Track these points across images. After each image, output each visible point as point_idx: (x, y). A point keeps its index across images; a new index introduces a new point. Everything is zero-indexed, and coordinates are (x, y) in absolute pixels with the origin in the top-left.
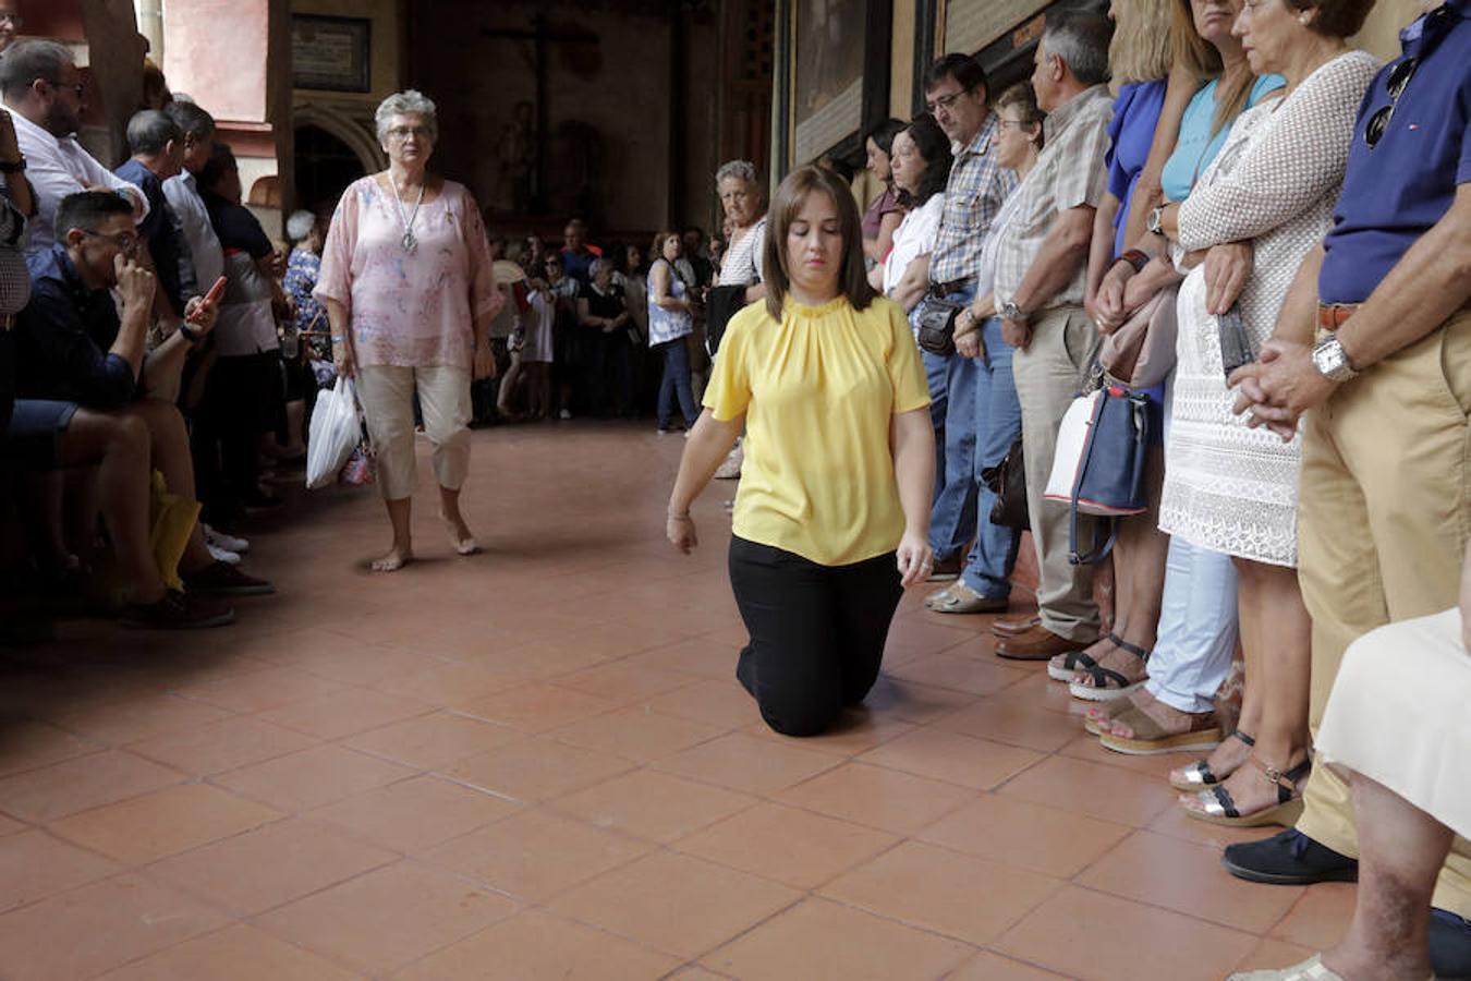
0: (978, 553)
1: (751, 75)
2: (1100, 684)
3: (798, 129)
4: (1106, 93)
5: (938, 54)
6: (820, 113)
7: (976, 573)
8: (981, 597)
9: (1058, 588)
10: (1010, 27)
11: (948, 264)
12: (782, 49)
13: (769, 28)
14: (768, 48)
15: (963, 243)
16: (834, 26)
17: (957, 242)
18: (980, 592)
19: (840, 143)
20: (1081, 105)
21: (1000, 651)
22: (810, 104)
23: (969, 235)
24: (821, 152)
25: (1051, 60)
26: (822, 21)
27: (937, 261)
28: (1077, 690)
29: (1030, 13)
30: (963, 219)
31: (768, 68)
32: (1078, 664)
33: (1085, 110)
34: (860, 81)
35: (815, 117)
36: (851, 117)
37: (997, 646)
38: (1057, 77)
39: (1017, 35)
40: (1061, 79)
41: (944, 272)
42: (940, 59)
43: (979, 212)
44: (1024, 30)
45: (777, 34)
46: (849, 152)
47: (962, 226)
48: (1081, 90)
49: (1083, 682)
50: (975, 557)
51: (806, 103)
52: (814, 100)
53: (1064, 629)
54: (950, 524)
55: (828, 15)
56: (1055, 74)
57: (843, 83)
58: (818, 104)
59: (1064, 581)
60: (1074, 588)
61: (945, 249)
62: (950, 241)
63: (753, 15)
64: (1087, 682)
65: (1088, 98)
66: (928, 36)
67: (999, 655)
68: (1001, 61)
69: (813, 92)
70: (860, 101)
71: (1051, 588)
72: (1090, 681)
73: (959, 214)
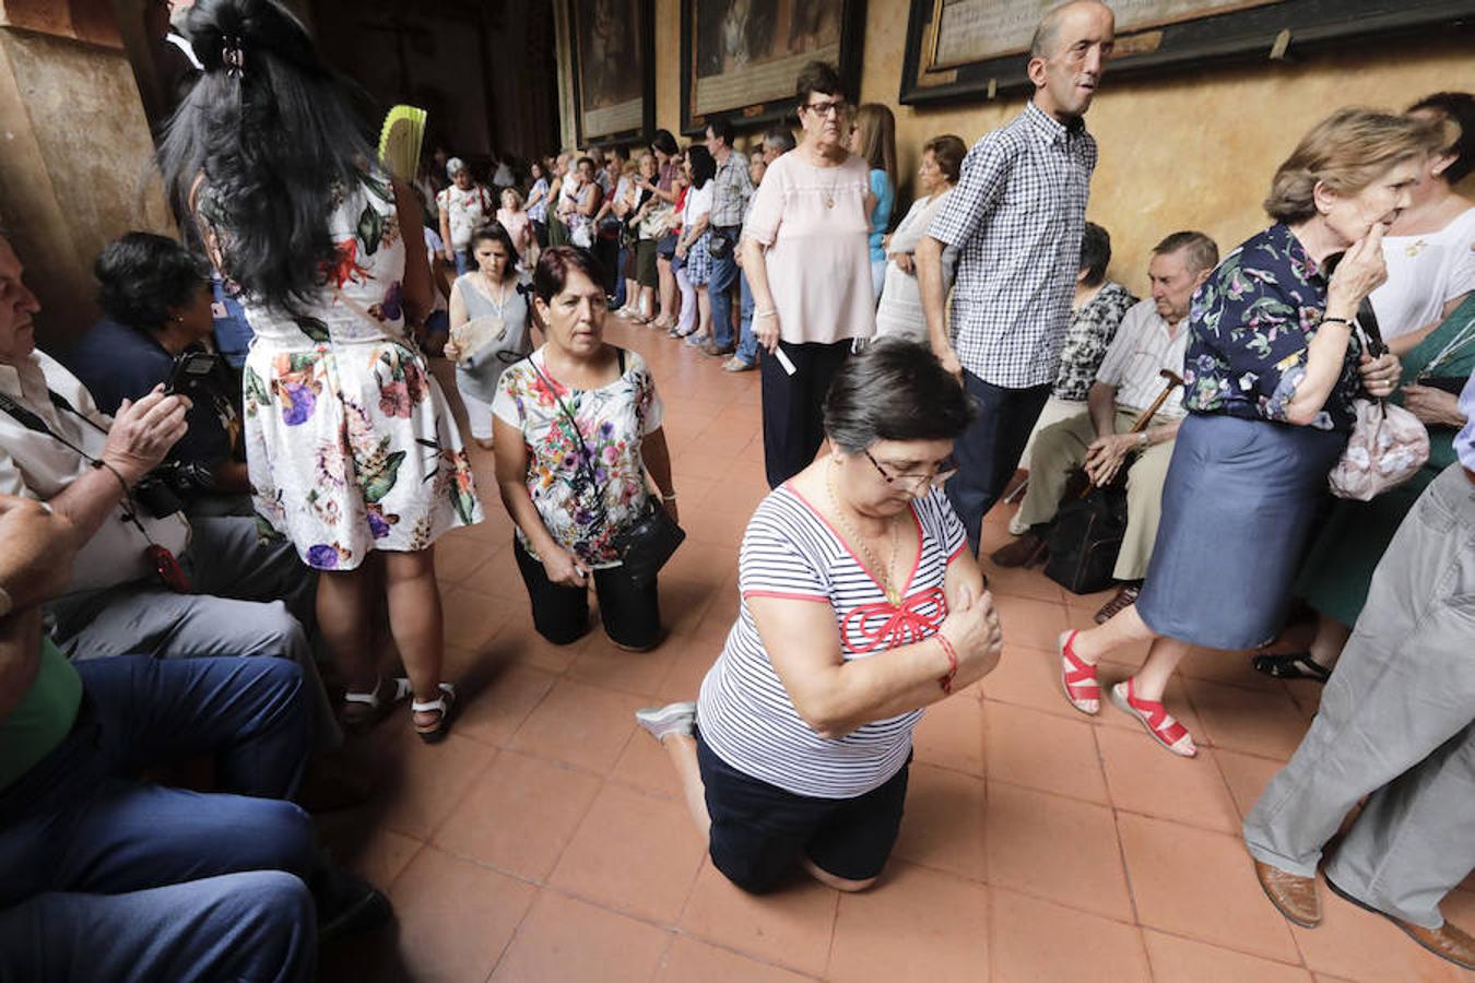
3: (588, 115)
6: (602, 111)
8: (746, 364)
10: (742, 105)
16: (612, 64)
17: (723, 207)
19: (624, 132)
22: (598, 103)
23: (729, 203)
24: (607, 133)
26: (603, 61)
27: (714, 216)
36: (629, 119)
41: (718, 221)
44: (750, 109)
55: (606, 57)
57: (622, 98)
58: (601, 105)
62: (719, 205)
70: (640, 116)
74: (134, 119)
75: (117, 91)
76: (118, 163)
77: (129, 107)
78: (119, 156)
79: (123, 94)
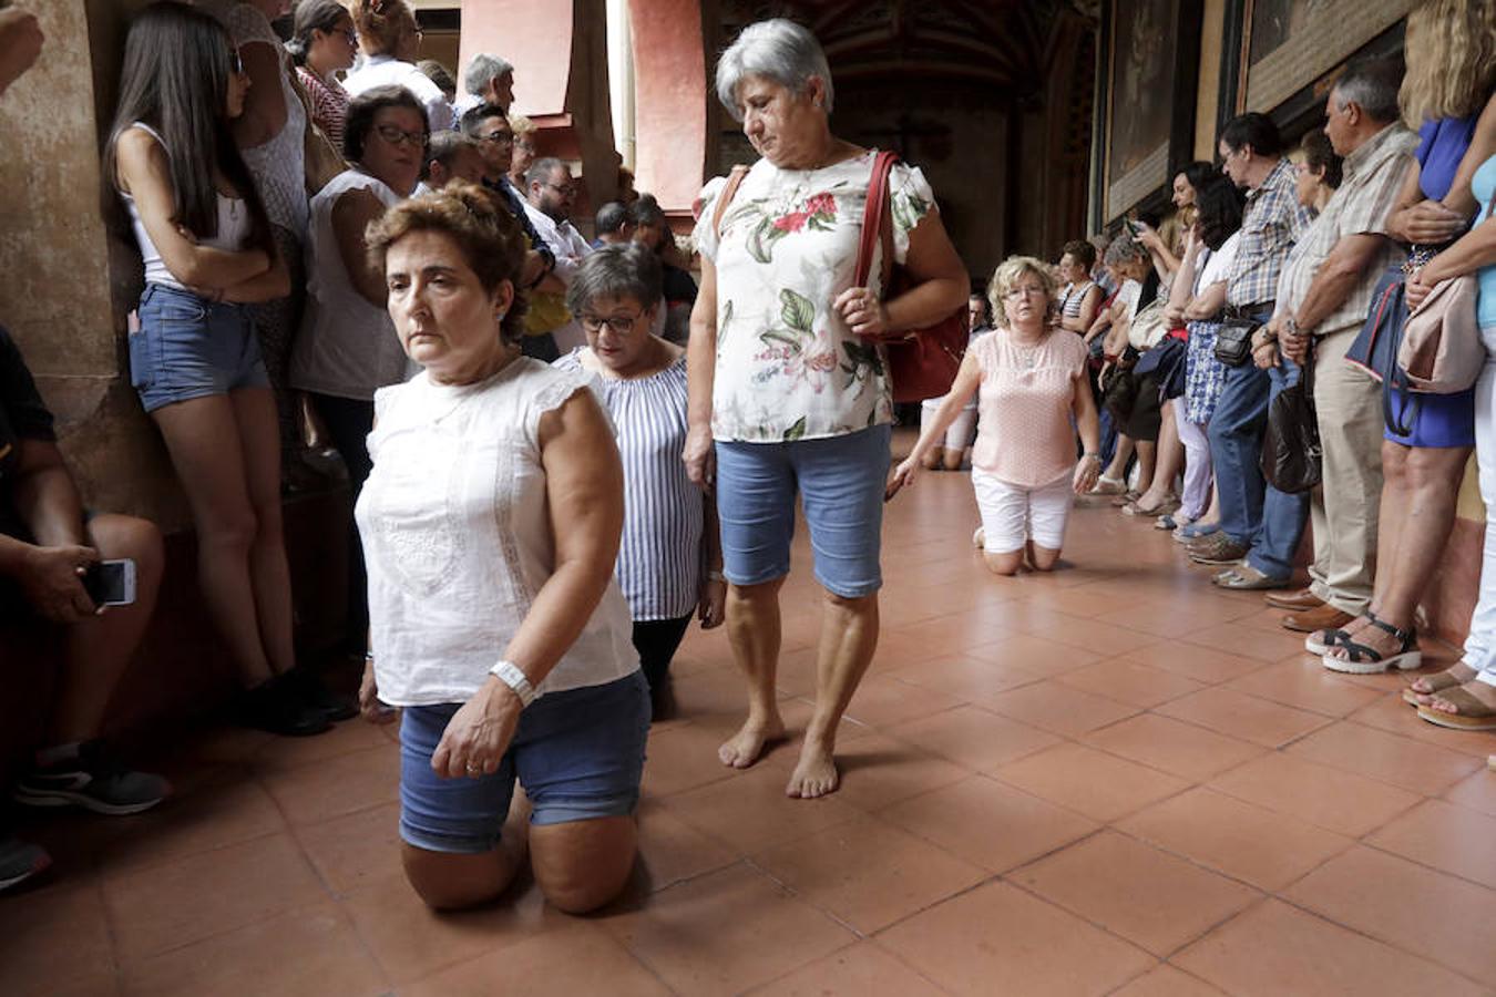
0: (1263, 538)
1: (1073, 150)
2: (1355, 658)
3: (1112, 188)
4: (1404, 127)
5: (1240, 112)
6: (1130, 174)
7: (1260, 556)
8: (1264, 576)
9: (1345, 571)
10: (1312, 78)
11: (1242, 287)
12: (1099, 125)
13: (1089, 110)
14: (1088, 128)
15: (1255, 267)
16: (1145, 100)
17: (1250, 267)
18: (1263, 571)
19: (1148, 197)
20: (1379, 144)
21: (1288, 624)
22: (1122, 167)
23: (1262, 259)
24: (1132, 204)
25: (1345, 109)
26: (1135, 97)
27: (1233, 286)
28: (1329, 662)
29: (1331, 64)
30: (1257, 244)
31: (1087, 143)
32: (1337, 640)
33: (1383, 148)
34: (1166, 145)
35: (1126, 177)
36: (1159, 174)
37: (1285, 619)
38: (1353, 122)
39: (1316, 86)
40: (1357, 124)
41: (1239, 296)
42: (1240, 117)
43: (1272, 237)
44: (1325, 80)
45: (1095, 115)
46: (1156, 203)
47: (1255, 251)
48: (1378, 130)
49: (1335, 655)
50: (1260, 541)
51: (1119, 167)
52: (1126, 164)
53: (1352, 607)
54: (1241, 511)
55: (1139, 93)
56: (1350, 119)
57: (1151, 147)
58: (1128, 168)
59: (1355, 563)
60: (1363, 570)
61: (1239, 275)
62: (1244, 267)
63: (1076, 102)
64: (1339, 655)
65: (1386, 136)
66: (1230, 97)
67: (1286, 627)
68: (1298, 113)
69: (1125, 158)
70: (1166, 161)
71: (1339, 571)
72: (1344, 655)
73: (1252, 241)
74: (71, 58)
75: (54, 22)
76: (32, 109)
77: (67, 42)
78: (34, 100)
79: (60, 26)
